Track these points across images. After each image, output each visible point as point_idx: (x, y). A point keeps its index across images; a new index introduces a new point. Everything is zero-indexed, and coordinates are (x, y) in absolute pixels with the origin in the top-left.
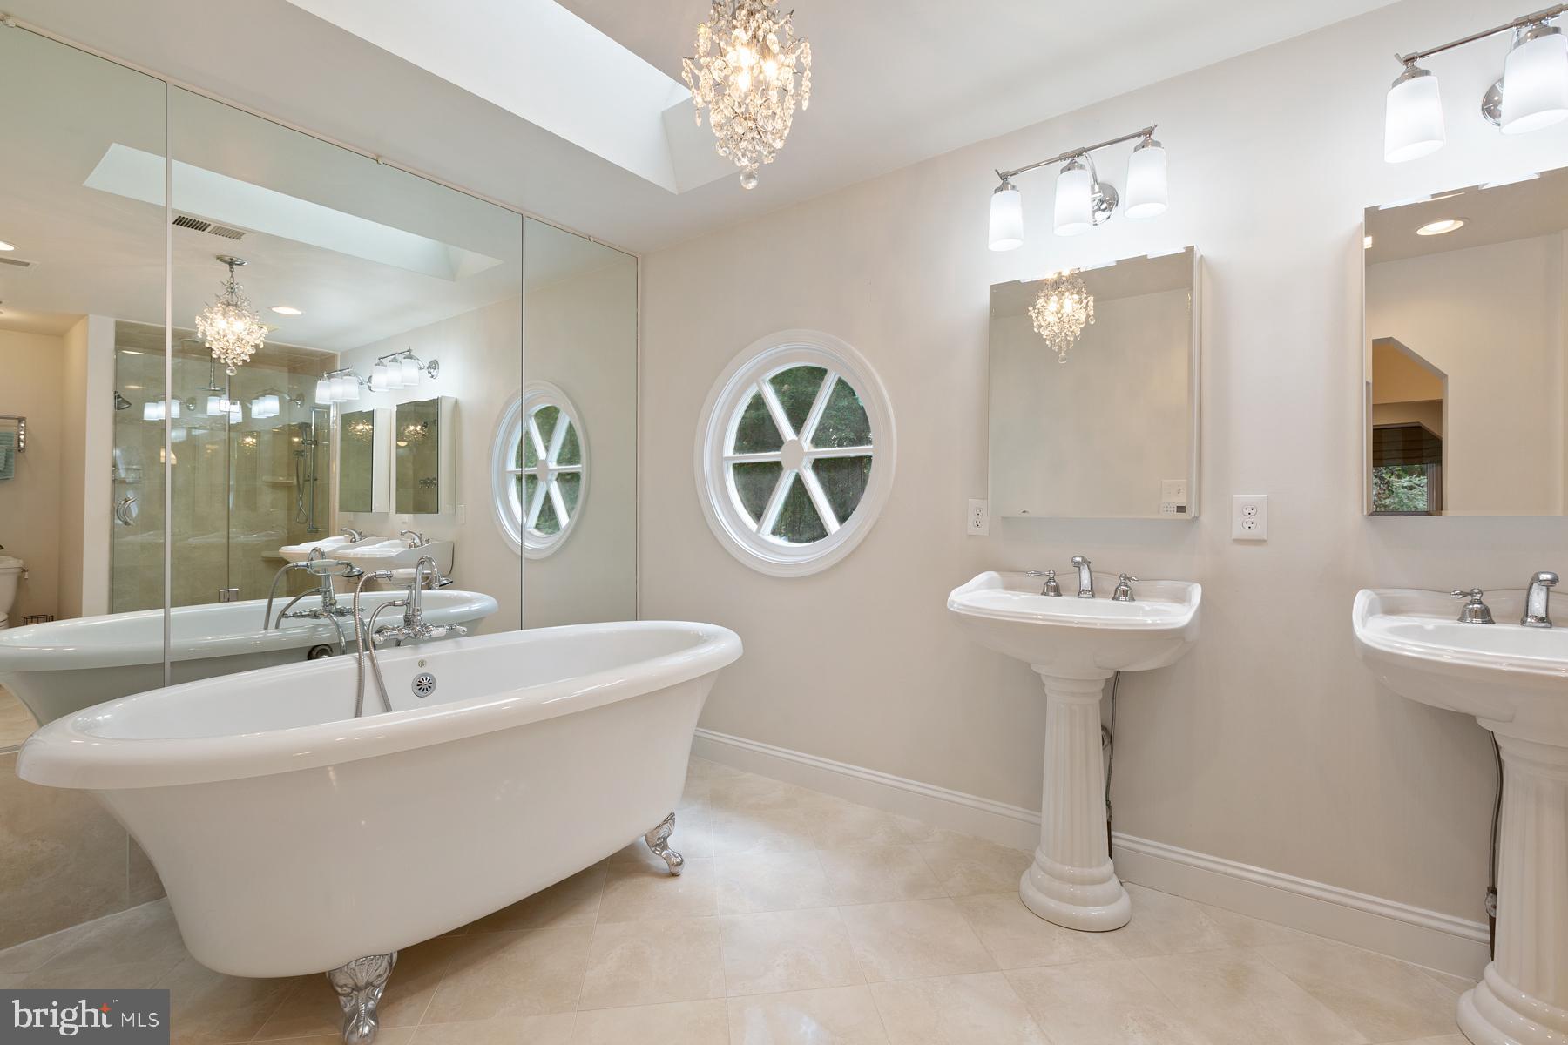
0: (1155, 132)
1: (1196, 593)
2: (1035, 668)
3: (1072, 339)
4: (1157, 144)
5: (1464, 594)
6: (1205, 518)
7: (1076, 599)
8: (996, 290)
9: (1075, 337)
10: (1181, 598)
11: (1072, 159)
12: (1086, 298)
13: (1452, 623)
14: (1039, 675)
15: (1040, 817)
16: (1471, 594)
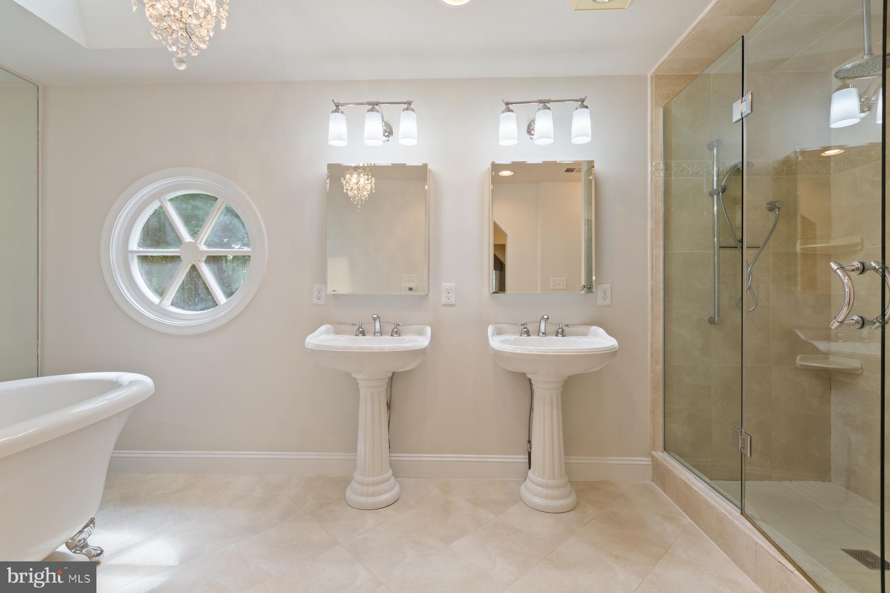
0: (412, 104)
1: (428, 330)
2: (353, 375)
3: (364, 199)
4: (413, 110)
5: (522, 325)
6: (430, 294)
7: (373, 337)
8: (331, 167)
9: (366, 198)
10: (421, 333)
11: (374, 106)
12: (371, 178)
13: (518, 337)
14: (356, 379)
15: (357, 456)
16: (524, 325)
